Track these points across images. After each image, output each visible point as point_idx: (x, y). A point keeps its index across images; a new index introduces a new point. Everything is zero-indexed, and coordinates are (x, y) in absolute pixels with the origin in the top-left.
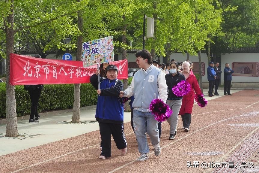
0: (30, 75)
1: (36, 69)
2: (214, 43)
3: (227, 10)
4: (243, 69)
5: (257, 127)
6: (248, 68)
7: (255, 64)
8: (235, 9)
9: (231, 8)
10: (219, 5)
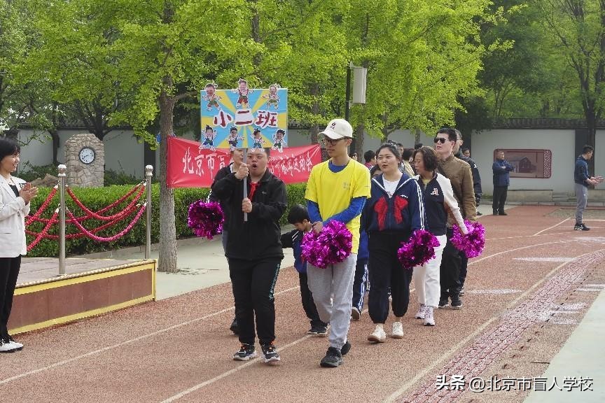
0: (191, 172)
1: (198, 162)
2: (466, 112)
3: (493, 47)
4: (518, 163)
5: (563, 263)
6: (528, 161)
7: (543, 151)
8: (508, 45)
9: (501, 44)
10: (477, 39)
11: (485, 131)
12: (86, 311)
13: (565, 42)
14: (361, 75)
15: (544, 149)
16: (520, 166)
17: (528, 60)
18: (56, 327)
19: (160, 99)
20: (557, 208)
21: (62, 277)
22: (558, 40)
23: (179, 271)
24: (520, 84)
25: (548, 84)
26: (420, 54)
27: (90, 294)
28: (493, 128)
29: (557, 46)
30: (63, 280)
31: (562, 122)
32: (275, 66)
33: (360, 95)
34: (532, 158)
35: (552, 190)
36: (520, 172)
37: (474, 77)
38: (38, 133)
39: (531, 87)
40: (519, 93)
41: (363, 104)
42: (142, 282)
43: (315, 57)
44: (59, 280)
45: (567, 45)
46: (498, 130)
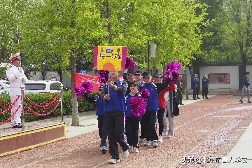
2: (196, 60)
3: (205, 35)
4: (217, 79)
5: (232, 118)
6: (221, 78)
7: (226, 74)
8: (211, 34)
9: (208, 33)
10: (199, 32)
11: (204, 67)
12: (34, 144)
13: (234, 33)
14: (154, 47)
15: (227, 73)
16: (218, 80)
17: (220, 40)
18: (21, 152)
19: (71, 58)
20: (232, 95)
21: (23, 131)
22: (231, 32)
23: (80, 125)
24: (217, 49)
25: (227, 49)
26: (176, 38)
27: (36, 138)
28: (207, 66)
29: (231, 34)
30: (24, 132)
31: (234, 63)
32: (116, 44)
33: (153, 55)
34: (223, 77)
35: (230, 89)
36: (218, 82)
37: (199, 47)
38: (36, 72)
39: (221, 50)
40: (217, 52)
41: (155, 58)
42: (60, 131)
43: (134, 40)
44: (22, 133)
45: (234, 34)
46: (210, 66)
